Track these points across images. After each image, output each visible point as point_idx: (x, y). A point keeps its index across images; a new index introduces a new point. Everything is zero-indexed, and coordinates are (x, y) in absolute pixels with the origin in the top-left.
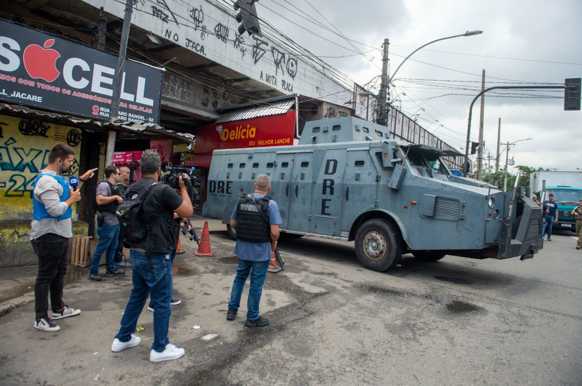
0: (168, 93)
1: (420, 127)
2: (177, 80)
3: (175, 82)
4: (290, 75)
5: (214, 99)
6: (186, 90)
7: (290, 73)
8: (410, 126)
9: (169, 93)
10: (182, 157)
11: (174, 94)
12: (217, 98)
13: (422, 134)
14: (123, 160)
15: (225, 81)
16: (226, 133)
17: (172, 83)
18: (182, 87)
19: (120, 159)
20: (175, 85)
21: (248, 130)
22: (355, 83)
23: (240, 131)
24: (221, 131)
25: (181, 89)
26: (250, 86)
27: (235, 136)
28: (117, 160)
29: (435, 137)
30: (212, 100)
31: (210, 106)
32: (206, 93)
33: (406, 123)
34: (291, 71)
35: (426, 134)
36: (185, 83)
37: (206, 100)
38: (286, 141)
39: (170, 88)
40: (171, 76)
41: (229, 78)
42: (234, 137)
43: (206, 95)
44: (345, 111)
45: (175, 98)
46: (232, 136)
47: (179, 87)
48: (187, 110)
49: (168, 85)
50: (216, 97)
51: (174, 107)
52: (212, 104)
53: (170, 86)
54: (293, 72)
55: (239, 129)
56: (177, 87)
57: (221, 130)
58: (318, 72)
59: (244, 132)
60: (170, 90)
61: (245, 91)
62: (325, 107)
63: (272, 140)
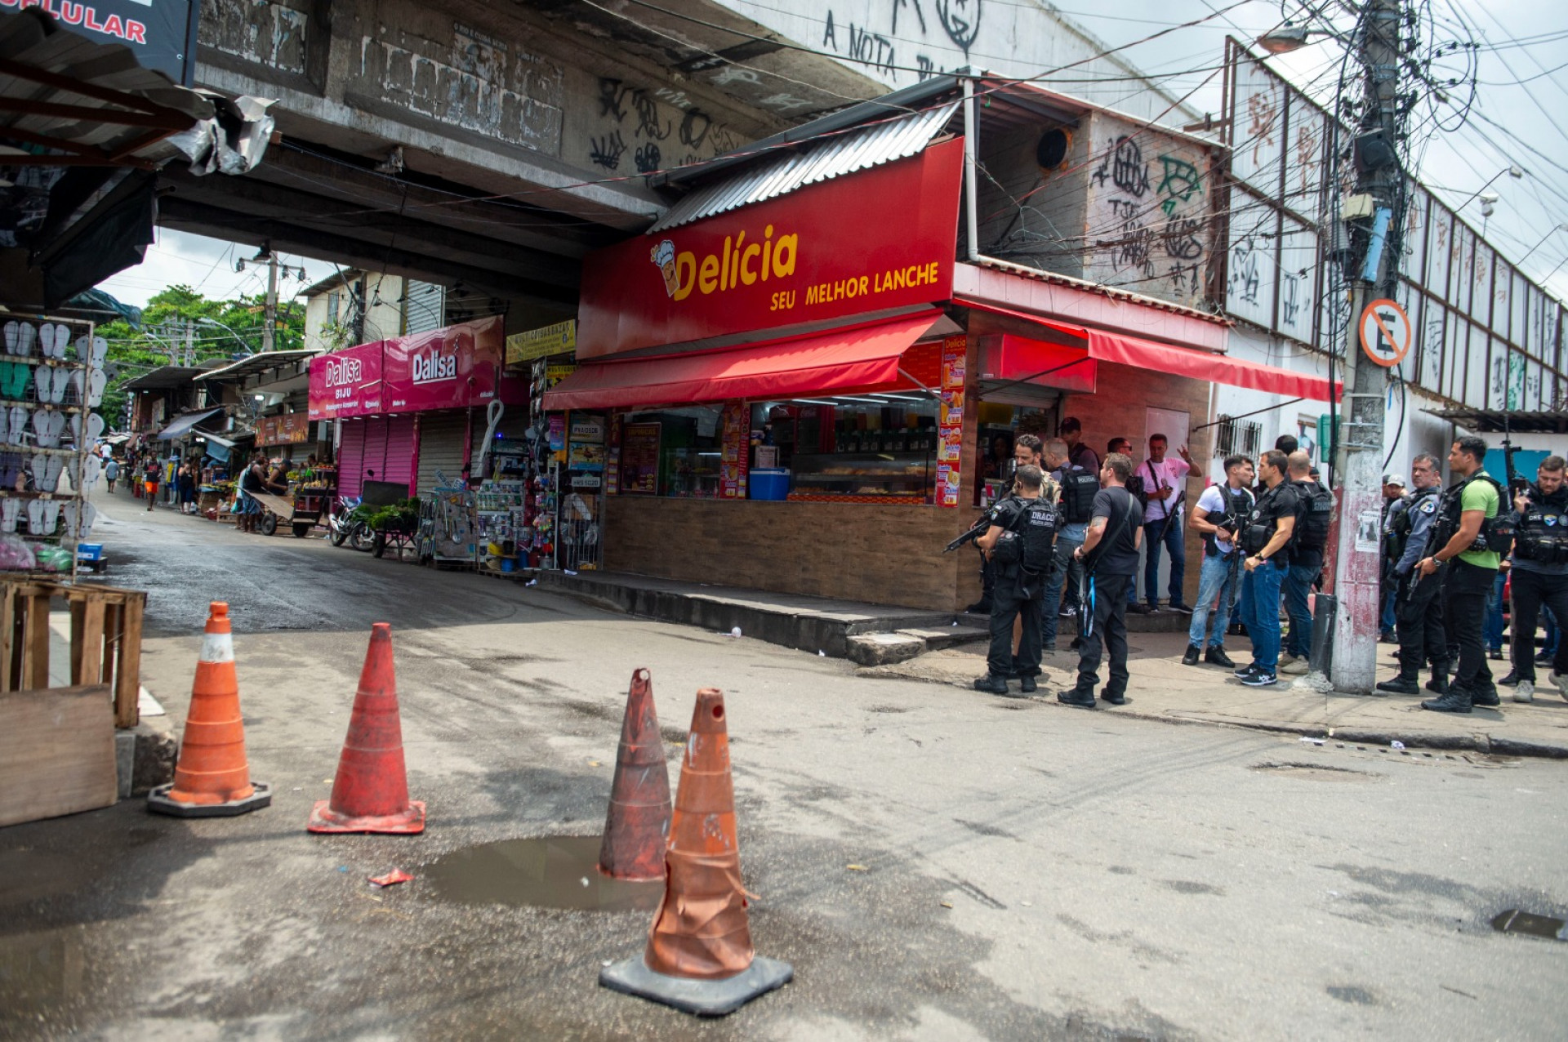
0: (445, 106)
1: (1496, 254)
2: (484, 54)
3: (474, 61)
4: (952, 35)
5: (643, 140)
6: (524, 98)
7: (953, 28)
8: (1456, 244)
9: (448, 104)
10: (536, 379)
11: (470, 112)
12: (659, 137)
13: (1502, 284)
14: (355, 403)
15: (686, 64)
16: (686, 267)
17: (464, 65)
18: (508, 86)
19: (346, 399)
20: (478, 75)
21: (768, 245)
22: (1229, 39)
23: (736, 253)
24: (669, 263)
25: (503, 92)
26: (786, 87)
27: (719, 278)
28: (338, 406)
29: (1552, 300)
30: (634, 142)
31: (627, 164)
32: (610, 114)
33: (1442, 234)
34: (955, 19)
35: (1518, 284)
36: (518, 71)
37: (612, 142)
38: (920, 275)
39: (454, 84)
40: (458, 36)
41: (695, 47)
42: (715, 282)
43: (611, 123)
44: (1188, 159)
45: (477, 127)
46: (708, 280)
47: (491, 82)
48: (524, 176)
49: (442, 71)
50: (651, 133)
51: (469, 160)
52: (638, 158)
53: (455, 77)
54: (966, 27)
55: (733, 248)
56: (483, 83)
57: (669, 257)
58: (1067, 34)
59: (752, 257)
60: (452, 94)
61: (771, 108)
62: (1098, 140)
63: (865, 279)
